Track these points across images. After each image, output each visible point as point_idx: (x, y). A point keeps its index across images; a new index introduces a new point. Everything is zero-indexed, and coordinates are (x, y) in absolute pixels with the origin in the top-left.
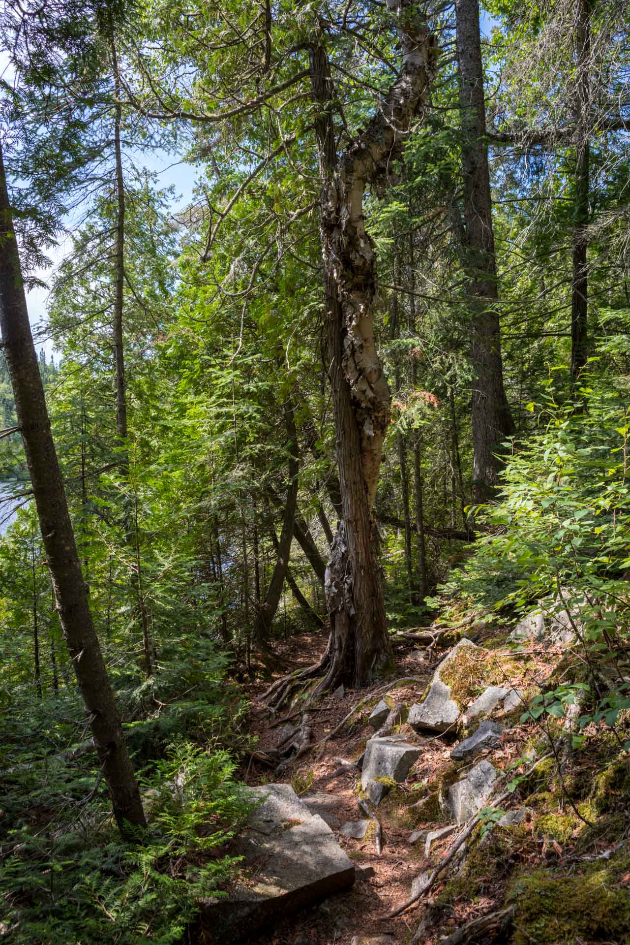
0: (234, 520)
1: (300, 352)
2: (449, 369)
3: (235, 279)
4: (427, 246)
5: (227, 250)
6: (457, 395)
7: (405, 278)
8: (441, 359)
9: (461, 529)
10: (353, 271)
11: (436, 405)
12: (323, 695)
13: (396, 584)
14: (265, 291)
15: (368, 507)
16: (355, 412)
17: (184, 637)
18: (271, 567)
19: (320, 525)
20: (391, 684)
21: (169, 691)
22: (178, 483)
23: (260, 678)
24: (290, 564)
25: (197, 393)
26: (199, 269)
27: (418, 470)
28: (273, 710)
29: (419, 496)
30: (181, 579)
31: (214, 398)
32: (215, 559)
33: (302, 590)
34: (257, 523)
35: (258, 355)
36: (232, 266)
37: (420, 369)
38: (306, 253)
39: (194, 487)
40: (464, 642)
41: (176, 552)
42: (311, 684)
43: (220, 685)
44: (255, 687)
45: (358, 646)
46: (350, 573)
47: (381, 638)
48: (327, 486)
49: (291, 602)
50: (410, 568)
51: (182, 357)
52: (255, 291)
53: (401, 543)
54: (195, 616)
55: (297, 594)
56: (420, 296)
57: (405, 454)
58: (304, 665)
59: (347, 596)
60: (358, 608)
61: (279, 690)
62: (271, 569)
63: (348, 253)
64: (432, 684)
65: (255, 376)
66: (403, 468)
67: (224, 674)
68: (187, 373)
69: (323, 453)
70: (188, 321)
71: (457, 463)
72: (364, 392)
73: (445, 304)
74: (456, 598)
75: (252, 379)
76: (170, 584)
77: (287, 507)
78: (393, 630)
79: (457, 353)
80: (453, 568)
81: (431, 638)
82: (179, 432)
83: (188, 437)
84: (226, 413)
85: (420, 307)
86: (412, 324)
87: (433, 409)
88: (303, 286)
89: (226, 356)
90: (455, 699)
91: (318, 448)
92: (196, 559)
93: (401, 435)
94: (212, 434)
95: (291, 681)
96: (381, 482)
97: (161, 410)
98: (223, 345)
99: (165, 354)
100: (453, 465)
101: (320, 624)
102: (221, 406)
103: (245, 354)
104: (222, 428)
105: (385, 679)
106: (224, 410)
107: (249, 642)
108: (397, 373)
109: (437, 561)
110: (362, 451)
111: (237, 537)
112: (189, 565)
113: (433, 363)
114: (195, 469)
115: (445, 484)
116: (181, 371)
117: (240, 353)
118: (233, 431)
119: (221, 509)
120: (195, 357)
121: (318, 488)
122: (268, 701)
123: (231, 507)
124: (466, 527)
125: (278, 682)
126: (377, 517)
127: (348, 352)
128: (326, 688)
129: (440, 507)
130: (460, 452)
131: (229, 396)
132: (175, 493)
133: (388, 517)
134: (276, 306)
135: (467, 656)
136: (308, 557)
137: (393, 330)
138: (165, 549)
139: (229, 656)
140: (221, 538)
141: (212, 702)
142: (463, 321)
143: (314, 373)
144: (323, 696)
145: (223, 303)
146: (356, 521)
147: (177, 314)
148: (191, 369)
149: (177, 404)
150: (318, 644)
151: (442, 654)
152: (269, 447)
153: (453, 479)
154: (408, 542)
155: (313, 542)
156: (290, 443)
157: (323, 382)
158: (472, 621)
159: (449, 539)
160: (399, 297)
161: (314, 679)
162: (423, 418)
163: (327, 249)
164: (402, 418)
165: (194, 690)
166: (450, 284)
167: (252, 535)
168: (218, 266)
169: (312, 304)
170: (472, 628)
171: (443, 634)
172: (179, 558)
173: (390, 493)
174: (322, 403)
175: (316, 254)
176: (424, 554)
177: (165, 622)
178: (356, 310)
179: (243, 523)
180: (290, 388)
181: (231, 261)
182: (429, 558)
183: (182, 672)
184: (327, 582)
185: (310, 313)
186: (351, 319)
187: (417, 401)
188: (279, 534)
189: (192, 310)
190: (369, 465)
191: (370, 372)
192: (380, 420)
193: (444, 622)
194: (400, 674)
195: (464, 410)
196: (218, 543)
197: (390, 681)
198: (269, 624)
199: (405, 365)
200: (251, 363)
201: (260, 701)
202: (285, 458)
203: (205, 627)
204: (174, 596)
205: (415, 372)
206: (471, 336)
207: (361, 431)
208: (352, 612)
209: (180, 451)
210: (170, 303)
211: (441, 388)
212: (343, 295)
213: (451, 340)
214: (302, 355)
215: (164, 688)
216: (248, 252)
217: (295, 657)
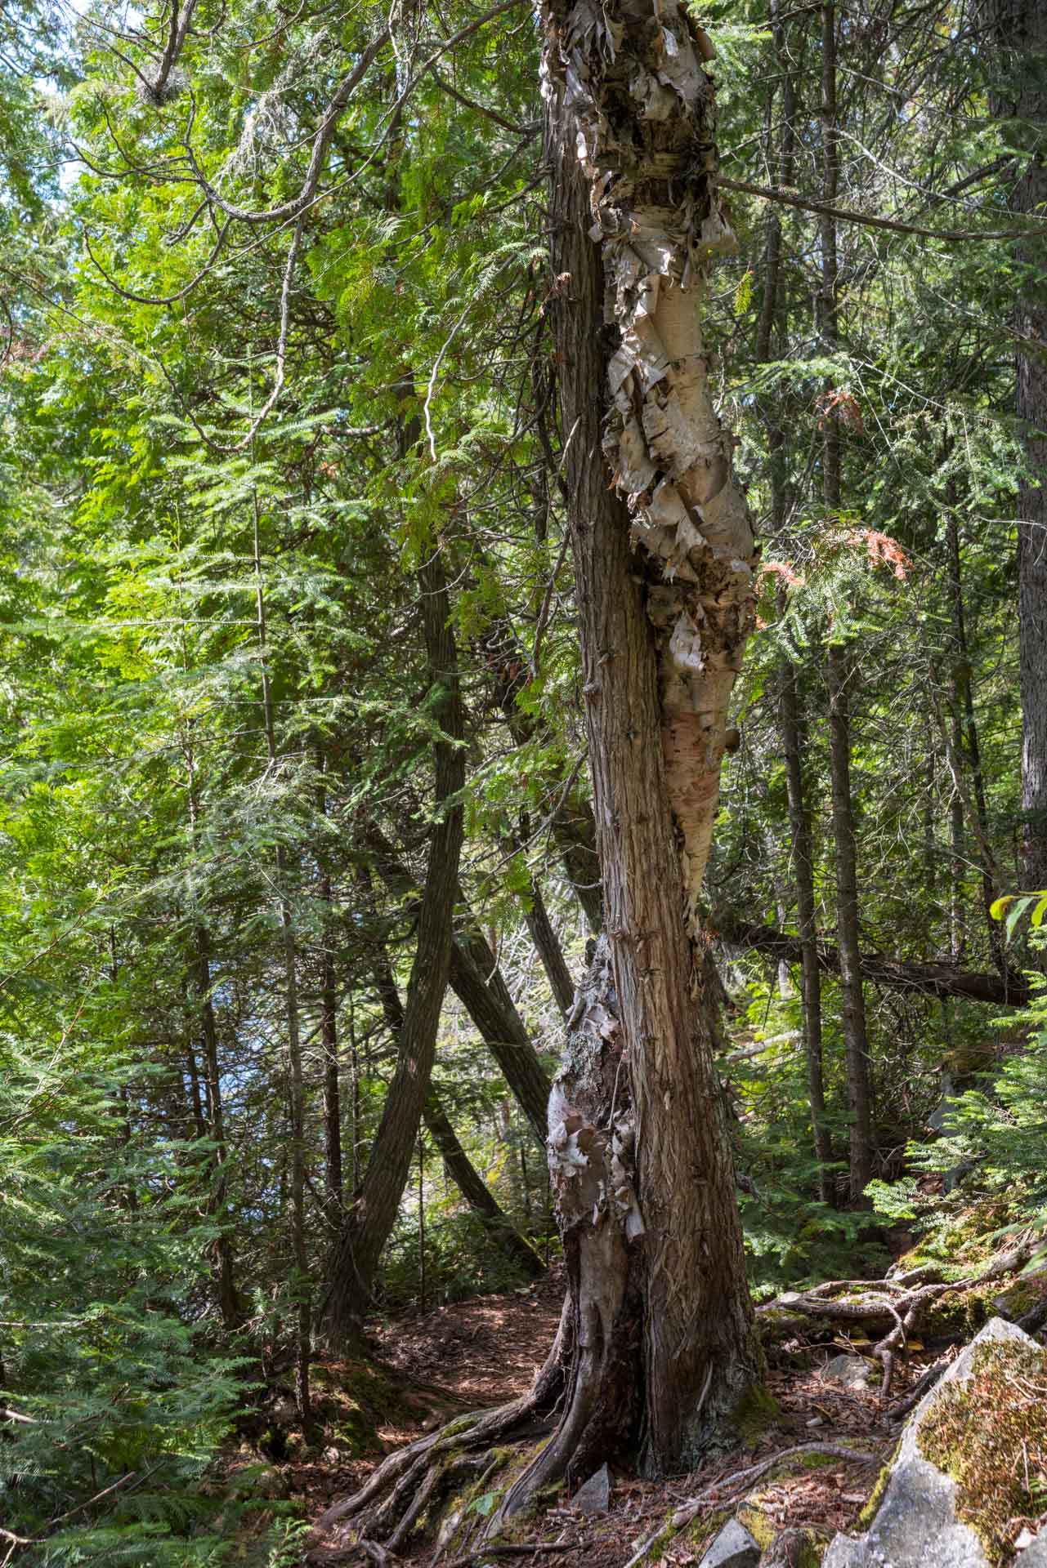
0: (262, 938)
1: (471, 404)
2: (943, 455)
3: (259, 165)
4: (881, 50)
5: (231, 64)
6: (972, 538)
7: (804, 159)
8: (920, 423)
9: (984, 967)
10: (638, 140)
11: (900, 573)
12: (541, 1500)
13: (775, 1139)
14: (357, 205)
15: (685, 894)
16: (644, 595)
17: (96, 1311)
18: (378, 1085)
19: (532, 951)
20: (762, 1466)
21: (39, 1496)
22: (79, 818)
23: (340, 1445)
24: (437, 1073)
25: (138, 536)
26: (139, 127)
27: (844, 778)
28: (381, 1552)
29: (847, 859)
30: (87, 1124)
31: (192, 549)
32: (199, 1061)
33: (475, 1158)
34: (333, 946)
35: (334, 414)
36: (249, 121)
37: (850, 457)
38: (489, 77)
39: (132, 830)
40: (997, 1330)
41: (74, 1037)
42: (504, 1465)
43: (208, 1470)
44: (325, 1476)
45: (654, 1338)
46: (626, 1105)
47: (728, 1313)
48: (554, 826)
49: (441, 1198)
50: (818, 1088)
51: (91, 415)
52: (325, 206)
53: (789, 1009)
54: (133, 1243)
55: (460, 1170)
56: (853, 218)
57: (804, 727)
58: (481, 1402)
59: (618, 1175)
60: (655, 1214)
61: (401, 1482)
62: (378, 1092)
63: (624, 80)
64: (893, 1468)
65: (325, 479)
66: (796, 771)
67: (224, 1431)
68: (109, 467)
69: (542, 723)
70: (109, 298)
71: (970, 754)
72: (671, 530)
73: (935, 244)
74: (969, 1188)
75: (318, 487)
76: (51, 1142)
77: (427, 893)
78: (766, 1288)
79: (972, 402)
80: (959, 1089)
81: (888, 1315)
82: (81, 659)
83: (114, 672)
84: (234, 598)
85: (853, 255)
86: (828, 310)
87: (892, 584)
88: (477, 188)
89: (232, 416)
90: (971, 1519)
91: (527, 708)
92: (137, 1060)
93: (790, 668)
94: (190, 663)
95: (439, 1454)
96: (725, 814)
97: (24, 586)
98: (225, 379)
99: (35, 405)
100: (957, 763)
101: (534, 1268)
102: (217, 573)
103: (294, 409)
104: (222, 645)
105: (739, 1450)
106: (228, 587)
107: (305, 1327)
108: (777, 471)
109: (907, 1068)
110: (664, 717)
111: (271, 989)
112: (116, 1079)
113: (894, 435)
114: (135, 776)
115: (929, 821)
116: (89, 460)
117: (280, 406)
118: (255, 653)
119: (219, 900)
120: (134, 416)
121: (525, 835)
122: (363, 1521)
123: (252, 895)
124: (999, 959)
125: (397, 1458)
126: (714, 929)
127: (622, 403)
128: (552, 1477)
129: (914, 895)
130: (979, 722)
131: (241, 544)
132: (72, 851)
133: (748, 927)
134: (391, 253)
135: (1009, 1375)
136: (495, 1051)
137: (767, 331)
138: (36, 1029)
139: (240, 1373)
140: (219, 993)
141: (182, 1529)
142: (993, 300)
143: (514, 472)
144: (544, 1503)
145: (222, 241)
146: (646, 937)
147: (73, 276)
148: (120, 457)
149: (76, 569)
150: (525, 1333)
151: (926, 1369)
152: (368, 706)
153: (957, 808)
154: (813, 1003)
155: (510, 1006)
156: (437, 694)
157: (541, 500)
158: (1022, 1261)
159: (944, 995)
160: (785, 220)
161: (514, 1448)
162: (859, 613)
163: (556, 66)
164: (792, 612)
165: (124, 1488)
166: (954, 177)
167: (317, 983)
168: (204, 119)
169: (506, 247)
170: (1021, 1286)
171: (926, 1302)
172: (83, 1057)
173: (754, 852)
174: (539, 565)
175: (519, 83)
176: (864, 1042)
177: (36, 1263)
178: (647, 266)
179: (290, 948)
180: (439, 520)
181: (246, 101)
182: (879, 1058)
183: (85, 1430)
184: (556, 1130)
185: (501, 278)
186: (631, 297)
187: (842, 560)
188: (402, 981)
189: (120, 265)
190: (687, 760)
191: (692, 469)
192: (721, 619)
193: (931, 1264)
194: (790, 1431)
195: (993, 589)
196: (208, 1006)
197: (756, 1456)
198: (370, 1265)
199: (802, 444)
200: (310, 437)
201: (340, 1521)
202: (422, 740)
203: (163, 1279)
204: (68, 1180)
205: (835, 467)
206: (1020, 345)
207: (660, 656)
208: (635, 1228)
209: (86, 716)
210: (48, 238)
211: (918, 515)
212: (607, 220)
213: (952, 363)
214: (476, 412)
215: (25, 1484)
216: (300, 72)
217: (451, 1375)
